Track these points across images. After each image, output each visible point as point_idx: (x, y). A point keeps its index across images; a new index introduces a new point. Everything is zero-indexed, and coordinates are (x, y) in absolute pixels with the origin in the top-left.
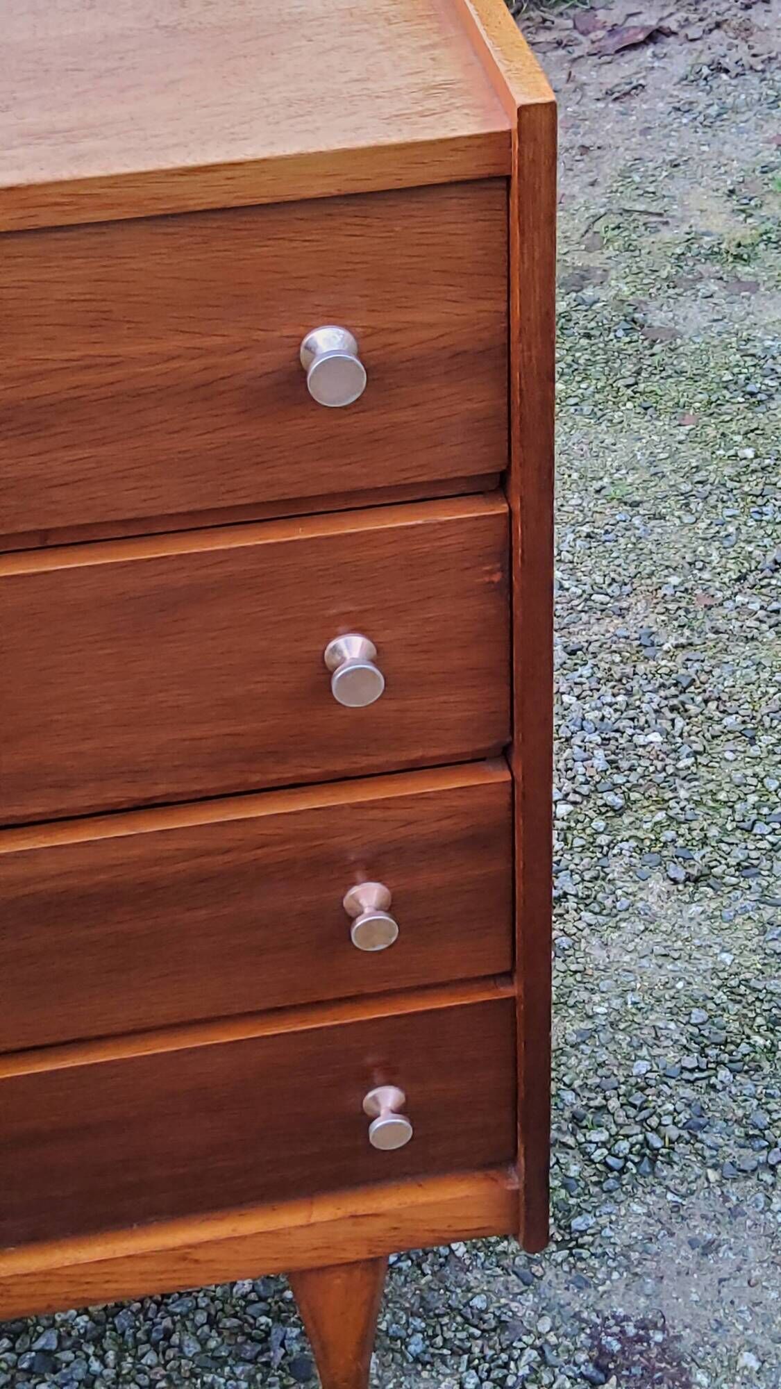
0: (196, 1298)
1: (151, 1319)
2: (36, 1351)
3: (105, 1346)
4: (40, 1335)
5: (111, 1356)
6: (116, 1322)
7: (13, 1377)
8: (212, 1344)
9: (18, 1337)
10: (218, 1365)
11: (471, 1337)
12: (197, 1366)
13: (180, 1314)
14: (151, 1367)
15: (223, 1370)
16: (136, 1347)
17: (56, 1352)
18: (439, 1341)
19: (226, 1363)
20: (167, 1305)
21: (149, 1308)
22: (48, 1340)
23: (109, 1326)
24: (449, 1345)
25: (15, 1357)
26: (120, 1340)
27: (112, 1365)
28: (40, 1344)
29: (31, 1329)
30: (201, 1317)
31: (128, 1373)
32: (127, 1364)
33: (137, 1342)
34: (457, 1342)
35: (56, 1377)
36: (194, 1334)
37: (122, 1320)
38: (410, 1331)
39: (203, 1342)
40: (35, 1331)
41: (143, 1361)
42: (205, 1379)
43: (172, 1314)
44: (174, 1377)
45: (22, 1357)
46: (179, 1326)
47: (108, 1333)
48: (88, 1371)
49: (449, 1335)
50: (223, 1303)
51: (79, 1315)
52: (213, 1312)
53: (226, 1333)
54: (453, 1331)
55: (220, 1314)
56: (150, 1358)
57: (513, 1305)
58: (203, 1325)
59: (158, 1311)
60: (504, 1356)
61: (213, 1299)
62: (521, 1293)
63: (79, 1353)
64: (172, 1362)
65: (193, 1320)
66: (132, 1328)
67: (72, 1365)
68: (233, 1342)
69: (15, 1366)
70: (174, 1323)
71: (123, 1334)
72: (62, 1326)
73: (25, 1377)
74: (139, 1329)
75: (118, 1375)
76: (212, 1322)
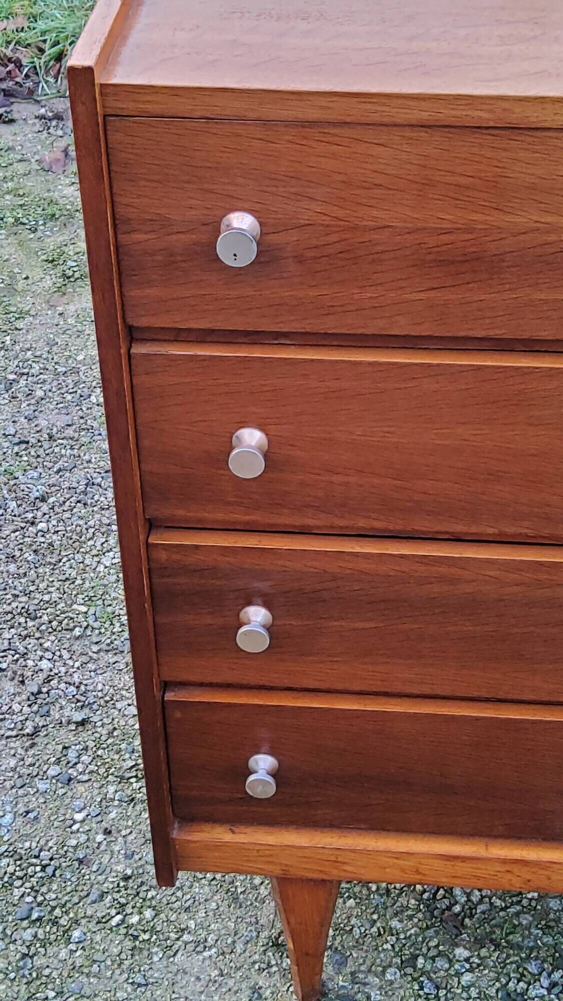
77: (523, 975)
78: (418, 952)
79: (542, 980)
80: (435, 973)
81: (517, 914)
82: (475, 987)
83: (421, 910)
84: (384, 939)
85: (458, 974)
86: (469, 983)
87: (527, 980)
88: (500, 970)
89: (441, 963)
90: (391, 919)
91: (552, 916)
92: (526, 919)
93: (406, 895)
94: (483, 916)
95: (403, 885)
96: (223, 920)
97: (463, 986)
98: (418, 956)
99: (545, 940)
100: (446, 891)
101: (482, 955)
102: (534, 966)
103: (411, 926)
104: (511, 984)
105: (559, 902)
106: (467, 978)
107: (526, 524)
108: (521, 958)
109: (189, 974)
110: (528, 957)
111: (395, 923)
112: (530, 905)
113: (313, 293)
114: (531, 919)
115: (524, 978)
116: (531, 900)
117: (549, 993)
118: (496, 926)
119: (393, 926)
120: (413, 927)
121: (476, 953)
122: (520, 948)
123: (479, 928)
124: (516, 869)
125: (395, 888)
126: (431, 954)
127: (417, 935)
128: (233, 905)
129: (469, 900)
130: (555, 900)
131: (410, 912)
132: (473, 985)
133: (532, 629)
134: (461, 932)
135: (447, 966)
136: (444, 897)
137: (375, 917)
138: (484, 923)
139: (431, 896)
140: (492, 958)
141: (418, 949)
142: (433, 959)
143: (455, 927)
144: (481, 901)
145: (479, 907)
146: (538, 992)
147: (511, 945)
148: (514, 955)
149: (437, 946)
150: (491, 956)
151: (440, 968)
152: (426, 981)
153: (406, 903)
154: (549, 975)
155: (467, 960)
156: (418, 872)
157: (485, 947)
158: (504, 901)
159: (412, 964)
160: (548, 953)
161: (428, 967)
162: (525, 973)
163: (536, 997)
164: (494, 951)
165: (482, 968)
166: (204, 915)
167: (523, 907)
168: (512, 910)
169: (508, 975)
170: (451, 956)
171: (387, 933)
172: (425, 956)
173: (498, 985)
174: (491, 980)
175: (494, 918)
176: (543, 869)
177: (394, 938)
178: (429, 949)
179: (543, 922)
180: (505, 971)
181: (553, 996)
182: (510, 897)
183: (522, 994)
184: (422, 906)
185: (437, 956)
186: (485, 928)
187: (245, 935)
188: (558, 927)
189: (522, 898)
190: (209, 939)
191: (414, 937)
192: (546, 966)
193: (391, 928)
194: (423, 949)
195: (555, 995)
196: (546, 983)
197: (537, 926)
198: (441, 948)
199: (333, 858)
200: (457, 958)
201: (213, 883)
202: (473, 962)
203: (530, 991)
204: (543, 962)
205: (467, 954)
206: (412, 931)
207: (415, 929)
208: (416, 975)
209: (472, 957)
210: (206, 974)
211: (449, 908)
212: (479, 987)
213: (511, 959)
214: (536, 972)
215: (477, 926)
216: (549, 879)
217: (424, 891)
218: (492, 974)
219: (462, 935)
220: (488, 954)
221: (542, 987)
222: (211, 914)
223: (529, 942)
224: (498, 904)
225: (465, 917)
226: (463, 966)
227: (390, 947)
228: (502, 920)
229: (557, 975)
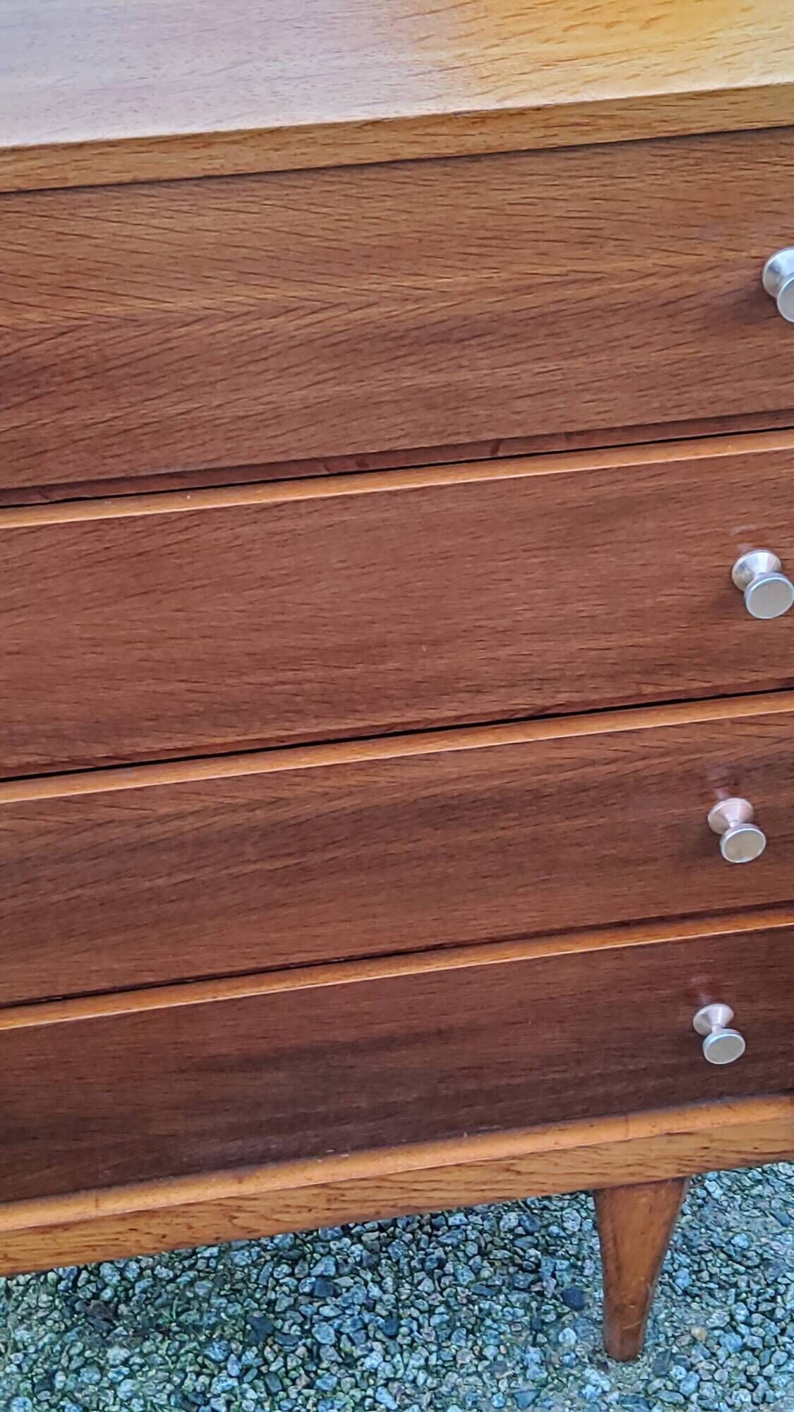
0: (465, 1231)
1: (423, 1249)
2: (316, 1277)
3: (382, 1273)
4: (317, 1262)
5: (389, 1282)
6: (390, 1251)
7: (296, 1300)
8: (485, 1273)
9: (297, 1264)
10: (494, 1293)
11: (736, 1272)
12: (474, 1294)
13: (451, 1245)
14: (429, 1294)
15: (499, 1299)
16: (412, 1275)
17: (334, 1278)
18: (705, 1275)
19: (500, 1292)
20: (437, 1236)
21: (420, 1239)
22: (326, 1266)
23: (382, 1255)
24: (715, 1279)
25: (296, 1282)
26: (396, 1269)
27: (391, 1290)
28: (319, 1269)
29: (309, 1256)
30: (472, 1249)
31: (407, 1299)
32: (406, 1290)
33: (413, 1270)
34: (723, 1277)
35: (339, 1301)
36: (466, 1264)
37: (396, 1249)
38: (676, 1266)
39: (477, 1272)
40: (312, 1258)
41: (420, 1288)
42: (481, 1305)
43: (444, 1245)
44: (452, 1304)
45: (303, 1281)
46: (451, 1255)
47: (383, 1261)
48: (367, 1297)
49: (714, 1270)
50: (493, 1235)
51: (353, 1244)
52: (483, 1244)
53: (498, 1264)
54: (716, 1265)
55: (490, 1246)
56: (427, 1285)
57: (774, 1244)
58: (474, 1255)
59: (430, 1242)
60: (771, 1291)
61: (481, 1232)
62: (781, 1234)
63: (357, 1279)
64: (448, 1290)
65: (464, 1251)
66: (406, 1257)
67: (353, 1290)
68: (505, 1272)
69: (297, 1290)
70: (446, 1253)
71: (398, 1262)
72: (338, 1254)
73: (308, 1299)
74: (413, 1258)
75: (398, 1300)
76: (483, 1253)
77: (203, 1366)
78: (55, 1367)
79: (229, 1366)
80: (81, 1390)
81: (191, 1283)
82: (139, 1398)
83: (56, 1308)
84: (6, 1359)
85: (113, 1385)
86: (129, 1394)
87: (209, 1372)
88: (172, 1367)
89: (90, 1375)
90: (15, 1328)
91: (239, 1275)
92: (203, 1287)
93: (34, 1290)
94: (144, 1296)
95: (29, 1277)
97: (122, 1401)
98: (56, 1371)
99: (230, 1311)
100: (90, 1273)
101: (145, 1351)
102: (217, 1350)
103: (43, 1333)
104: (187, 1382)
105: (247, 1254)
106: (126, 1387)
107: (31, 748)
108: (200, 1343)
110: (210, 1339)
111: (21, 1334)
112: (208, 1266)
114: (210, 1285)
115: (204, 1370)
116: (208, 1259)
117: (241, 1382)
118: (163, 1306)
119: (17, 1338)
120: (46, 1333)
121: (138, 1350)
122: (198, 1329)
123: (139, 1314)
124: (141, 1224)
125: (18, 1284)
126: (74, 1365)
127: (53, 1343)
129: (123, 1278)
130: (242, 1251)
131: (41, 1314)
132: (135, 1395)
133: (78, 891)
134: (114, 1325)
135: (97, 1377)
136: (89, 1282)
138: (146, 1305)
139: (70, 1284)
140: (160, 1352)
141: (55, 1363)
142: (77, 1371)
143: (106, 1320)
144: (140, 1276)
145: (137, 1284)
146: (225, 1384)
147: (184, 1328)
148: (191, 1341)
149: (81, 1354)
150: (158, 1348)
151: (87, 1381)
152: (70, 1405)
153: (34, 1301)
154: (239, 1358)
155: (125, 1362)
157: (148, 1339)
158: (173, 1268)
159: (49, 1386)
160: (236, 1328)
161: (71, 1385)
162: (207, 1362)
163: (223, 1392)
164: (163, 1341)
165: (146, 1368)
167: (199, 1271)
168: (183, 1279)
169: (183, 1370)
170: (102, 1362)
171: (9, 1350)
172: (65, 1370)
173: (169, 1387)
174: (160, 1383)
175: (160, 1295)
176: (178, 1216)
177: (20, 1355)
178: (70, 1359)
179: (227, 1287)
180: (178, 1366)
181: (245, 1386)
182: (180, 1262)
183: (203, 1393)
184: (57, 1302)
185: (83, 1366)
186: (148, 1313)
188: (248, 1288)
189: (197, 1259)
191: (48, 1347)
192: (233, 1346)
193: (15, 1342)
194: (62, 1361)
195: (249, 1383)
196: (234, 1369)
197: (219, 1293)
198: (88, 1354)
200: (111, 1362)
202: (134, 1364)
203: (213, 1386)
204: (229, 1341)
205: (124, 1353)
206: (46, 1340)
207: (49, 1335)
208: (54, 1400)
209: (132, 1356)
211: (96, 1296)
212: (144, 1397)
213: (187, 1347)
214: (221, 1357)
215: (136, 1312)
216: (190, 1228)
217: (60, 1279)
218: (160, 1374)
219: (116, 1327)
220: (154, 1348)
221: (231, 1377)
223: (209, 1319)
224: (164, 1275)
225: (119, 1302)
226: (119, 1373)
227: (14, 1369)
228: (170, 1297)
229: (250, 1355)
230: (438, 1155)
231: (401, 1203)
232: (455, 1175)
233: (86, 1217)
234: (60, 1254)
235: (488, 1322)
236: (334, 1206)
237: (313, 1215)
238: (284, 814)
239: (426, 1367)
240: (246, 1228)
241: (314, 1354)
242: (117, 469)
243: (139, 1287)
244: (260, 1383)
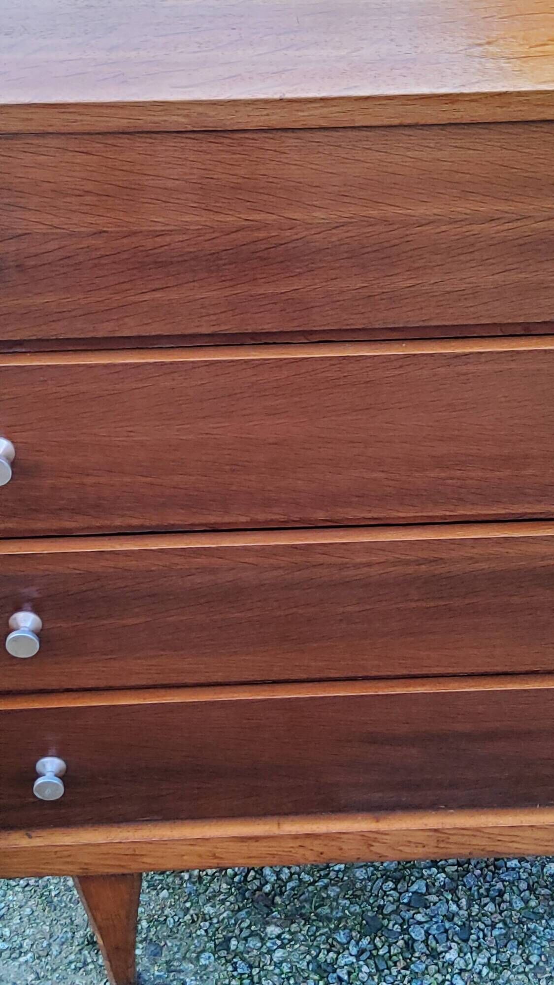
0: (519, 872)
1: (488, 882)
2: (413, 893)
3: (459, 895)
4: (413, 883)
6: (465, 880)
7: (398, 907)
8: (533, 903)
9: (399, 882)
10: (538, 918)
12: (523, 917)
13: (508, 881)
14: (492, 914)
15: (541, 922)
16: (480, 899)
17: (425, 895)
19: (543, 918)
20: (498, 873)
21: (486, 875)
22: (419, 886)
23: (459, 883)
25: (398, 895)
26: (468, 893)
27: (465, 908)
28: (414, 888)
29: (407, 878)
30: (523, 885)
31: (476, 915)
32: (475, 909)
33: (481, 896)
35: (428, 912)
36: (519, 895)
37: (469, 880)
39: (526, 902)
40: (410, 879)
41: (485, 908)
42: (529, 926)
43: (503, 881)
44: (508, 922)
45: (403, 895)
46: (508, 888)
47: (460, 887)
48: (448, 910)
50: (539, 877)
51: (438, 873)
52: (531, 883)
53: (541, 898)
55: (536, 884)
56: (491, 907)
58: (524, 890)
59: (493, 878)
61: (530, 874)
63: (441, 897)
64: (506, 912)
65: (518, 886)
66: (476, 886)
67: (438, 905)
68: (546, 904)
69: (399, 900)
70: (504, 886)
71: (470, 889)
72: (428, 878)
73: (406, 908)
74: (481, 887)
75: (470, 915)
76: (531, 889)
77: (332, 946)
78: (230, 934)
79: (350, 948)
80: (248, 952)
81: (325, 887)
82: (287, 962)
83: (232, 894)
84: (198, 925)
85: (270, 952)
86: (281, 959)
87: (336, 950)
88: (311, 944)
89: (254, 943)
90: (204, 905)
91: (358, 885)
92: (333, 890)
93: (218, 879)
94: (293, 892)
95: (214, 870)
96: (38, 924)
97: (275, 963)
98: (232, 937)
99: (352, 910)
100: (256, 872)
101: (292, 930)
102: (342, 936)
103: (223, 910)
104: (321, 955)
105: (364, 871)
106: (279, 954)
107: (275, 510)
108: (330, 929)
109: (5, 981)
110: (337, 928)
111: (208, 909)
112: (337, 877)
113: (39, 300)
114: (338, 890)
115: (333, 948)
116: (338, 872)
117: (358, 960)
118: (306, 901)
119: (206, 912)
120: (225, 911)
121: (287, 929)
122: (329, 920)
123: (289, 904)
124: (307, 843)
125: (207, 875)
126: (244, 935)
127: (229, 918)
128: (47, 909)
129: (279, 879)
130: (361, 869)
131: (222, 897)
132: (285, 961)
133: (295, 610)
134: (271, 910)
135: (259, 945)
136: (255, 878)
137: (188, 905)
138: (294, 899)
139: (242, 879)
140: (303, 932)
141: (231, 932)
142: (246, 939)
143: (265, 906)
144: (290, 879)
145: (288, 884)
146: (347, 960)
147: (320, 918)
148: (324, 927)
149: (249, 927)
150: (301, 930)
151: (252, 947)
152: (240, 962)
153: (218, 888)
154: (357, 943)
155: (279, 937)
156: (214, 856)
157: (295, 922)
158: (313, 876)
159: (226, 947)
160: (356, 922)
161: (241, 948)
162: (335, 943)
163: (346, 965)
164: (305, 925)
165: (293, 943)
166: (19, 921)
167: (331, 880)
168: (320, 884)
169: (318, 947)
170: (263, 935)
171: (200, 919)
172: (238, 937)
173: (308, 958)
174: (302, 954)
175: (304, 893)
176: (333, 840)
177: (207, 924)
178: (241, 931)
179: (350, 892)
180: (315, 943)
181: (361, 963)
182: (318, 871)
183: (332, 964)
184: (233, 890)
185: (249, 936)
186: (295, 905)
187: (61, 936)
188: (364, 895)
189: (330, 871)
190: (25, 945)
191: (226, 920)
192: (354, 934)
193: (204, 914)
194: (236, 931)
195: (364, 961)
196: (354, 950)
197: (344, 896)
198: (253, 928)
199: (130, 852)
200: (269, 936)
201: (27, 889)
202: (284, 938)
203: (339, 960)
204: (351, 930)
205: (277, 931)
206: (225, 915)
207: (227, 912)
208: (229, 957)
209: (283, 933)
210: (22, 979)
211: (260, 889)
212: (290, 962)
213: (321, 931)
214: (345, 941)
215: (287, 903)
216: (341, 849)
217: (236, 875)
218: (302, 948)
219: (273, 912)
220: (298, 929)
221: (351, 955)
222: (25, 920)
223: (337, 913)
224: (307, 879)
225: (275, 895)
226: (274, 944)
227: (203, 932)
228: (311, 895)
229: (365, 942)
230: (518, 818)
231: (488, 849)
232: (529, 833)
233: (271, 834)
234: (250, 857)
235: (534, 938)
236: (442, 845)
237: (426, 849)
238: (440, 569)
239: (488, 964)
240: (379, 854)
241: (410, 945)
242: (359, 323)
243: (290, 885)
244: (371, 962)
